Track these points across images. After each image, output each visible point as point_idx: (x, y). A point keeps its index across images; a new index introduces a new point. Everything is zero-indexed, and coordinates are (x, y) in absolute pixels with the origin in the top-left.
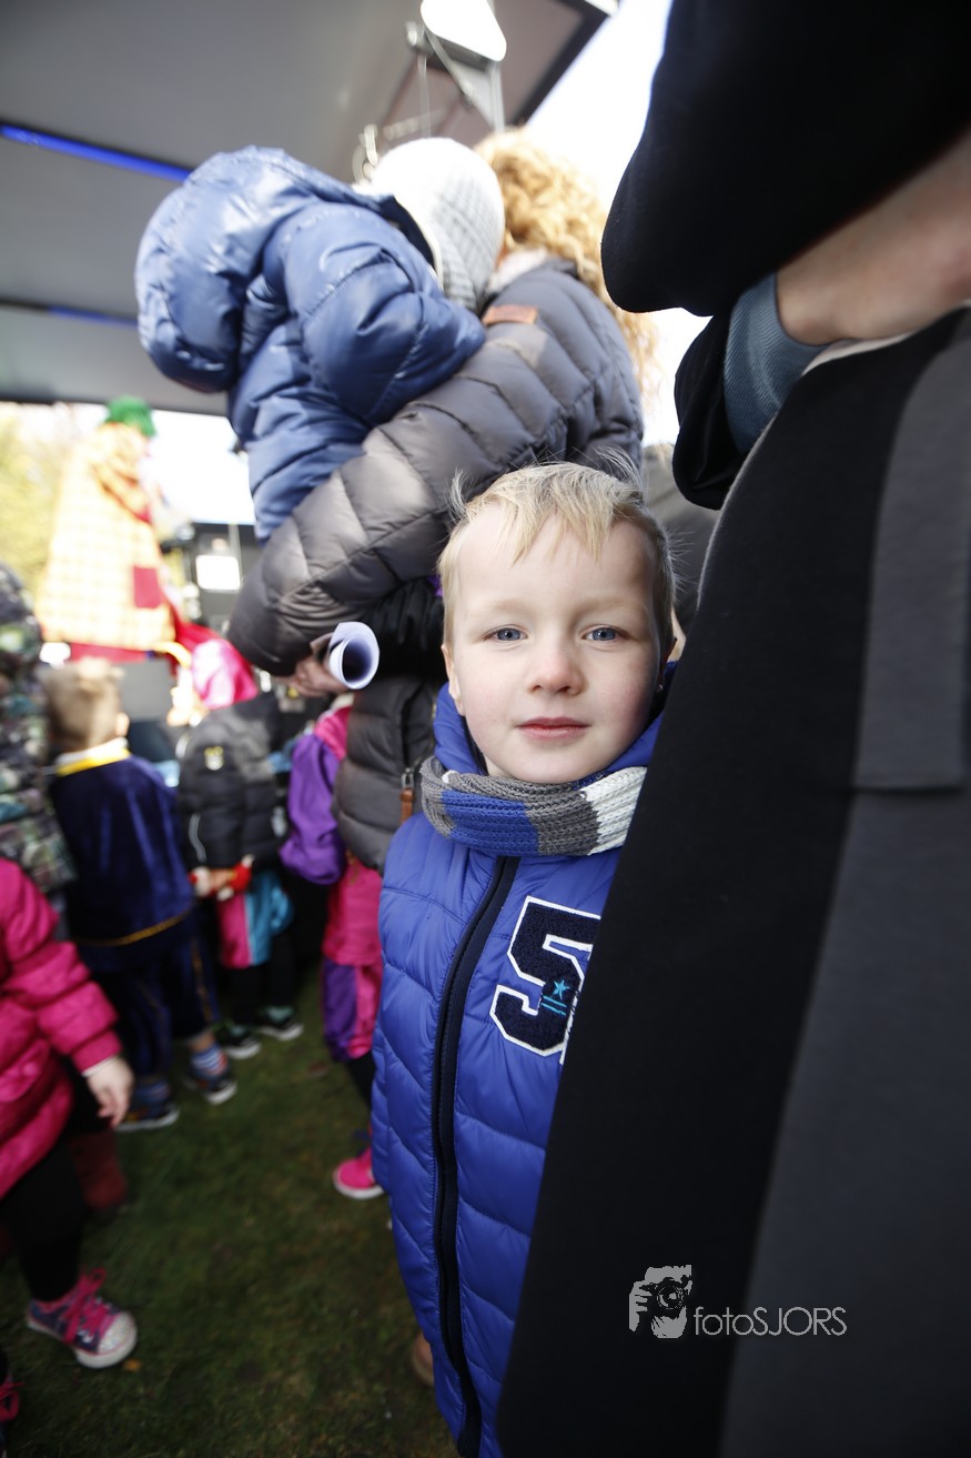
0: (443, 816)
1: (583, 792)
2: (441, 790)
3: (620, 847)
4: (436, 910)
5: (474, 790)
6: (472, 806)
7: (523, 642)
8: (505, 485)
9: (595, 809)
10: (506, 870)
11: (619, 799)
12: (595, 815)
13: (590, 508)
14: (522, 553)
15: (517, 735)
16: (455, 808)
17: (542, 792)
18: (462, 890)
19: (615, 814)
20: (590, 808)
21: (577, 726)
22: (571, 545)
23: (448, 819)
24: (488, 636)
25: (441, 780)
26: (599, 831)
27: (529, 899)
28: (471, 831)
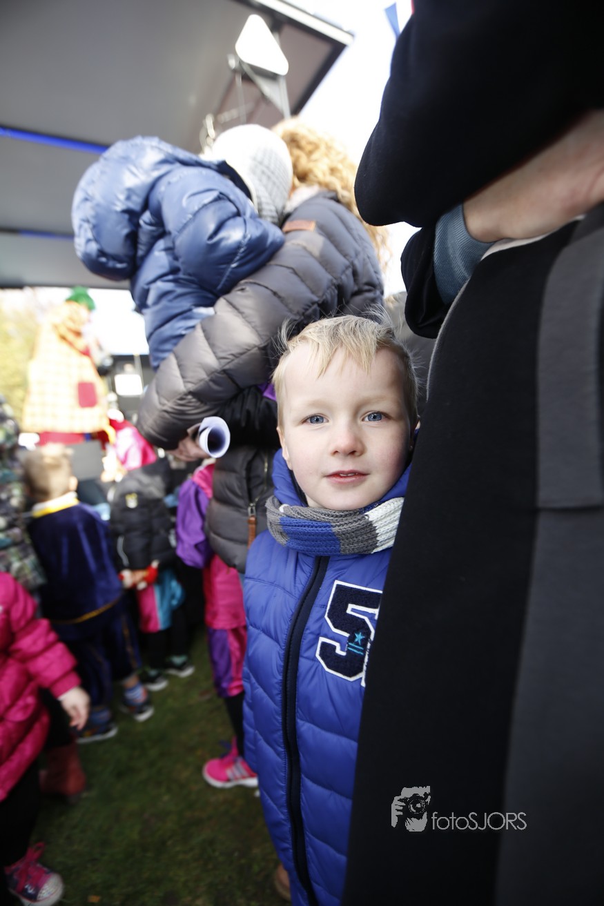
0: (281, 533)
1: (367, 515)
2: (280, 517)
3: (391, 548)
4: (279, 591)
5: (299, 516)
6: (299, 526)
7: (325, 424)
8: (310, 330)
9: (375, 525)
10: (321, 565)
11: (389, 518)
12: (374, 529)
13: (363, 342)
14: (323, 371)
15: (325, 480)
16: (289, 528)
17: (341, 516)
18: (295, 578)
19: (387, 527)
20: (371, 525)
21: (360, 475)
22: (352, 365)
23: (284, 534)
24: (304, 421)
25: (279, 511)
26: (378, 538)
27: (337, 582)
28: (299, 542)
